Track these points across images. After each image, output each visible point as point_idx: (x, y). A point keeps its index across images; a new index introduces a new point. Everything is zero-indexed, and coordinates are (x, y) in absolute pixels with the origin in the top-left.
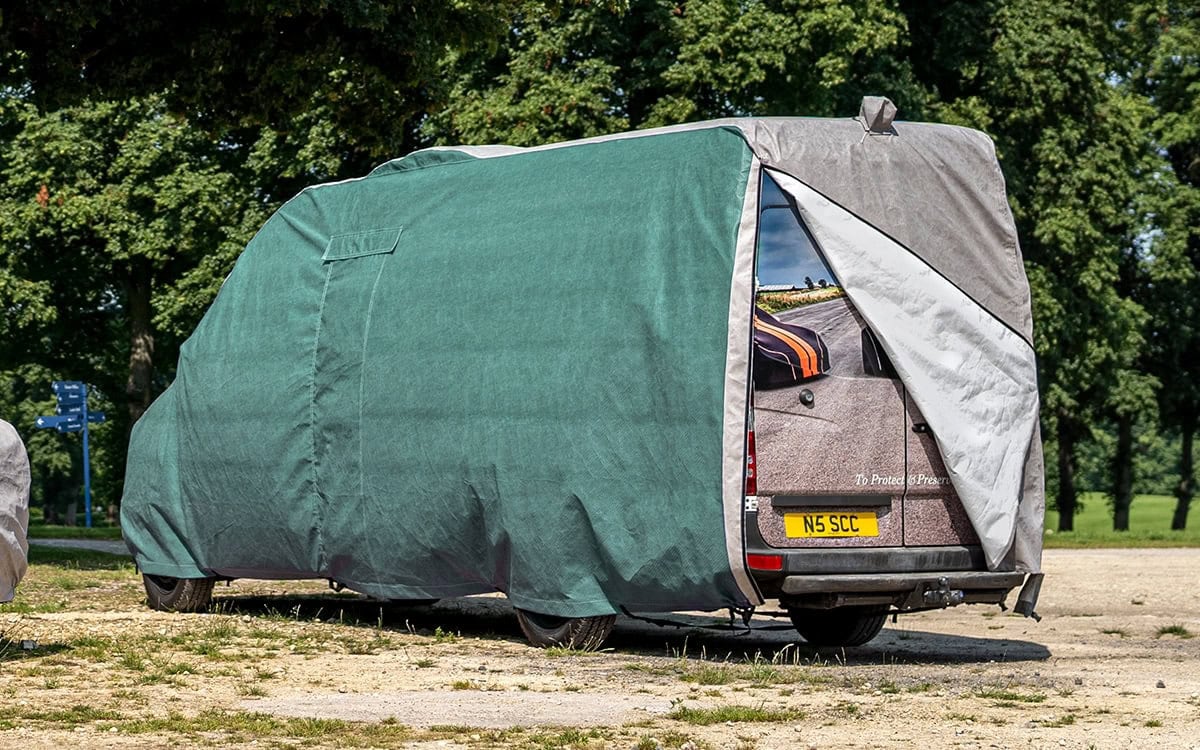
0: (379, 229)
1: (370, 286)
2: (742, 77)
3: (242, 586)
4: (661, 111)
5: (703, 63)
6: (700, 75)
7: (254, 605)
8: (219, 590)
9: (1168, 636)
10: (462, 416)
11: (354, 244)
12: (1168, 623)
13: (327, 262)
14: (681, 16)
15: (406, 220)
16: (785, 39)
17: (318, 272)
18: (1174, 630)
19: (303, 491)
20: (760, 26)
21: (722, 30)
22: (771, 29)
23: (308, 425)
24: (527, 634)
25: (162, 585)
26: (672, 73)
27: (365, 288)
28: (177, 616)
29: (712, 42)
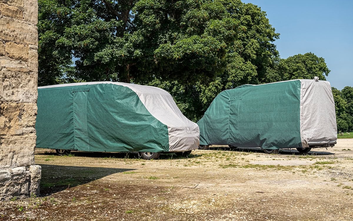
0: (238, 96)
1: (238, 104)
2: (238, 79)
3: (213, 146)
4: (228, 84)
5: (233, 78)
6: (232, 79)
7: (216, 149)
8: (210, 146)
9: (344, 151)
10: (256, 122)
11: (234, 98)
12: (344, 149)
13: (229, 101)
14: (230, 72)
15: (243, 95)
16: (243, 74)
17: (229, 102)
18: (345, 150)
19: (227, 133)
20: (240, 73)
21: (235, 73)
22: (241, 73)
23: (228, 124)
24: (265, 152)
25: (201, 146)
26: (228, 79)
27: (237, 104)
28: (204, 150)
29: (234, 75)
